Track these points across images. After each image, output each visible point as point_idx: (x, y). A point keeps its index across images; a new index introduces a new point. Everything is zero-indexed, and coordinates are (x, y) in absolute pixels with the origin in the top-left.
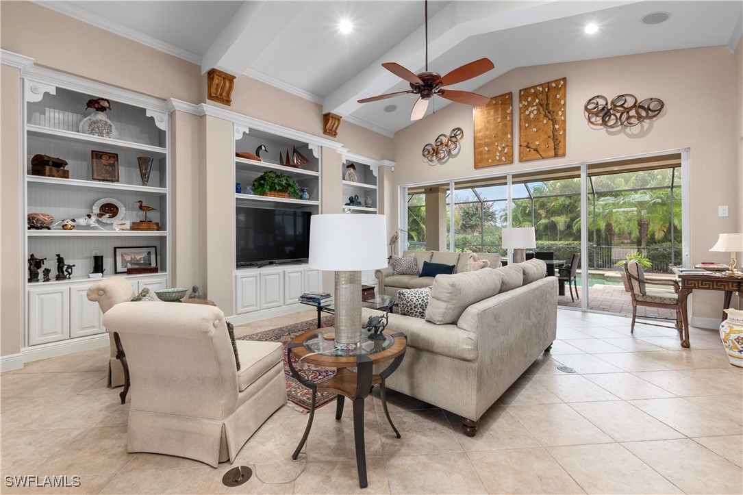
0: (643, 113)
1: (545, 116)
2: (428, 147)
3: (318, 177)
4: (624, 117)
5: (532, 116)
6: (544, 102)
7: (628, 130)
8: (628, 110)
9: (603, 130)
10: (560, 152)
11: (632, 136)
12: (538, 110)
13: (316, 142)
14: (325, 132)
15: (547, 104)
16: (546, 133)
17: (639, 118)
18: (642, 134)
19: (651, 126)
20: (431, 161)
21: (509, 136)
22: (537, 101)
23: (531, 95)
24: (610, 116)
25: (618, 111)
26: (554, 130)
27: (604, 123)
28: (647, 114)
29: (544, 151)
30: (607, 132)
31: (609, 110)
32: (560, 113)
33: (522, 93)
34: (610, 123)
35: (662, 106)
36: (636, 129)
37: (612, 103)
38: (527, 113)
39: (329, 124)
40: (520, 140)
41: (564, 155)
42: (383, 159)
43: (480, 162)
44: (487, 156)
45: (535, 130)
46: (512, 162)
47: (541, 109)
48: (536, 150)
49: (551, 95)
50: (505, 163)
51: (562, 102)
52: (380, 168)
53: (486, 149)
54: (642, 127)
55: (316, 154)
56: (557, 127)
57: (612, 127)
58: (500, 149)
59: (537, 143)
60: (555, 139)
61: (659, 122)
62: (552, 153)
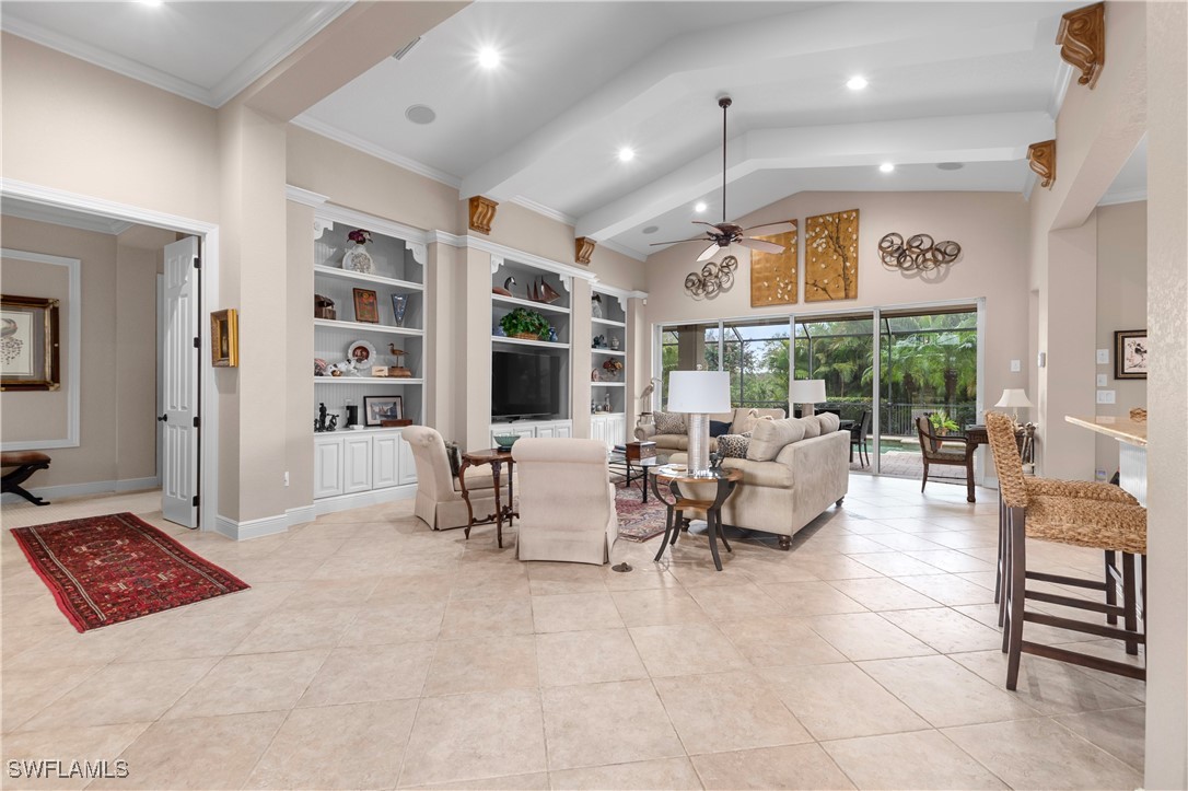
0: (940, 257)
1: (835, 251)
2: (693, 278)
3: (568, 315)
4: (920, 259)
5: (820, 249)
6: (834, 235)
7: (924, 274)
8: (924, 252)
9: (899, 271)
10: (852, 294)
11: (928, 281)
12: (827, 243)
13: (568, 272)
14: (577, 259)
15: (838, 238)
16: (836, 270)
17: (936, 262)
18: (938, 280)
19: (947, 270)
20: (696, 294)
21: (793, 271)
22: (826, 232)
23: (820, 225)
24: (905, 257)
25: (913, 252)
26: (845, 268)
27: (900, 264)
28: (944, 258)
29: (833, 291)
30: (902, 274)
31: (904, 251)
32: (852, 249)
33: (809, 221)
34: (906, 265)
35: (959, 250)
36: (932, 273)
37: (908, 243)
38: (815, 245)
39: (582, 248)
40: (806, 278)
41: (855, 297)
42: (634, 290)
43: (758, 300)
44: (766, 293)
45: (823, 266)
46: (796, 302)
47: (831, 243)
48: (824, 289)
49: (842, 227)
50: (788, 303)
51: (854, 237)
52: (630, 301)
53: (766, 284)
54: (939, 272)
55: (567, 287)
56: (848, 264)
57: (907, 269)
58: (782, 285)
59: (826, 281)
60: (846, 278)
61: (955, 267)
62: (843, 294)
